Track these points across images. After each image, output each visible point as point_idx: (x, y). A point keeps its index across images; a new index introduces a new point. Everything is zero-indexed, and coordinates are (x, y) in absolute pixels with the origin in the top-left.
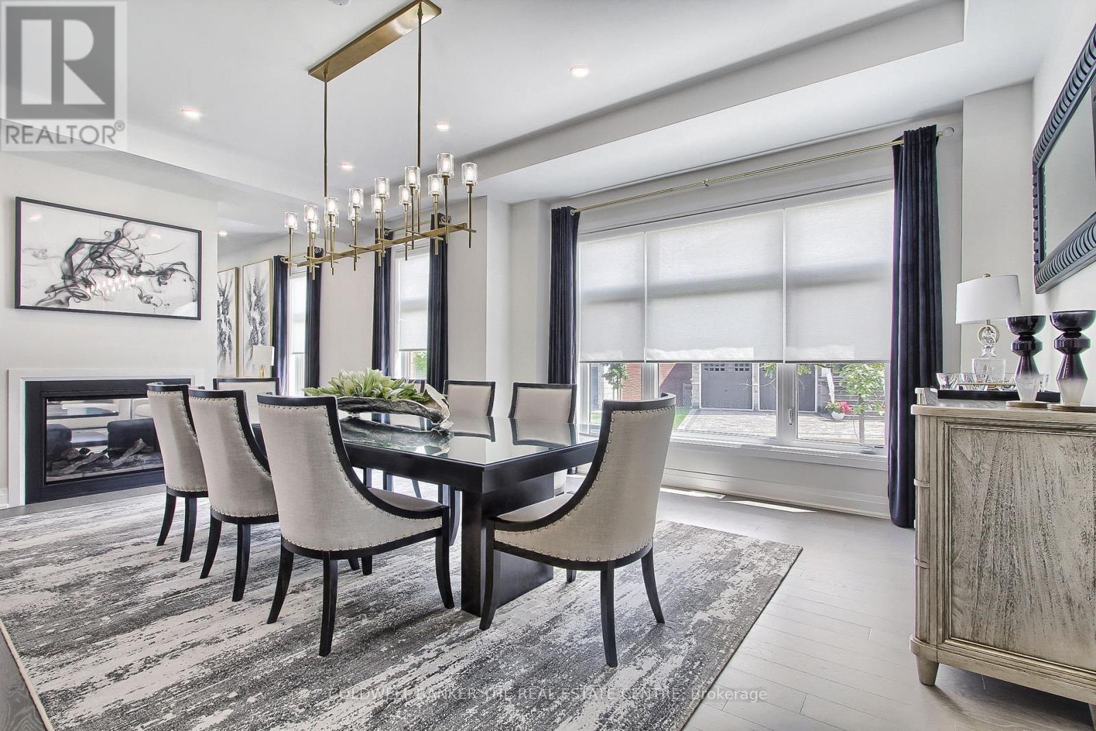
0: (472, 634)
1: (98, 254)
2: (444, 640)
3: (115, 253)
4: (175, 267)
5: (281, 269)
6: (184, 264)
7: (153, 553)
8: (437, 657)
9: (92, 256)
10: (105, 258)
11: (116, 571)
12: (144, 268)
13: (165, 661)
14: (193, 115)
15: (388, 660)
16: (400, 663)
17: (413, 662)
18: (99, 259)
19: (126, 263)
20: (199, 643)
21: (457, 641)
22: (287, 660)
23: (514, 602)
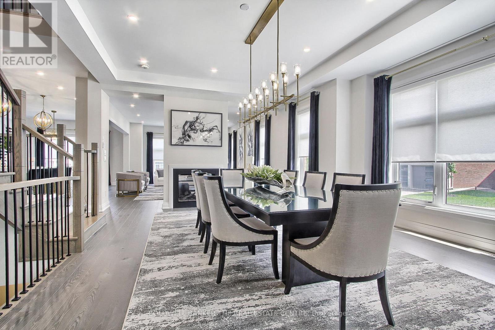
0: (279, 294)
1: (191, 126)
2: (266, 293)
3: (196, 124)
4: (214, 128)
5: (257, 124)
6: (217, 126)
7: (193, 230)
8: (257, 299)
9: (190, 127)
10: (193, 127)
11: (180, 234)
12: (204, 129)
13: (173, 269)
14: (214, 71)
15: (238, 293)
16: (242, 297)
17: (247, 298)
18: (192, 127)
19: (199, 128)
20: (186, 265)
21: (271, 295)
22: (206, 281)
23: (309, 286)
